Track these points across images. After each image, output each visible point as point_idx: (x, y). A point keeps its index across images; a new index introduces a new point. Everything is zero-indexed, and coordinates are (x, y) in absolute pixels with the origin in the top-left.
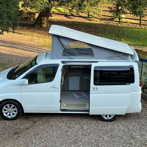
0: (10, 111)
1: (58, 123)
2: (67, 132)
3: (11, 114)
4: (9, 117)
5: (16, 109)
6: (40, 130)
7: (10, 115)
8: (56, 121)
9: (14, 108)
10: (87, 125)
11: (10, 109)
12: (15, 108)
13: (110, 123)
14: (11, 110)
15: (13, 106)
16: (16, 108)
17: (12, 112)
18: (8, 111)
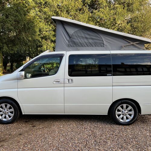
3: (7, 116)
4: (4, 120)
5: (12, 110)
7: (5, 117)
8: (61, 125)
15: (9, 106)
17: (8, 113)
18: (3, 112)
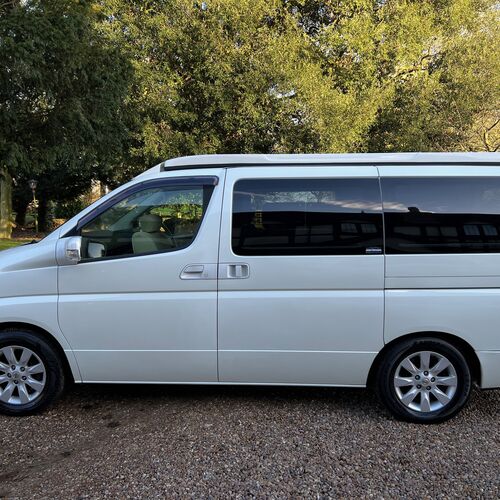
0: (16, 375)
1: (213, 428)
2: (246, 470)
3: (22, 389)
5: (40, 367)
6: (122, 459)
7: (16, 393)
9: (32, 361)
10: (339, 436)
11: (18, 368)
12: (38, 362)
13: (433, 429)
14: (22, 369)
15: (27, 353)
16: (41, 363)
18: (9, 375)
